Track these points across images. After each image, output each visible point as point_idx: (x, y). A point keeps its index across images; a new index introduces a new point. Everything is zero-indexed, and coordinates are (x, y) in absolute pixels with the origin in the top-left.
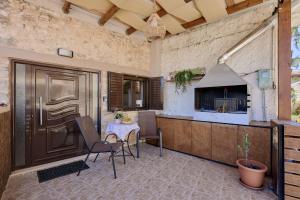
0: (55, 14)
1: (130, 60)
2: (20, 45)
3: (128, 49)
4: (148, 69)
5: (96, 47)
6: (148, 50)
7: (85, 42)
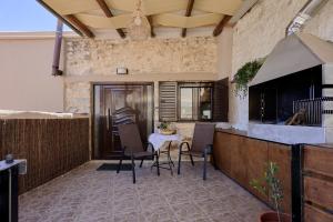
0: (116, 42)
1: (188, 64)
2: (96, 72)
3: (185, 52)
4: (214, 71)
5: (149, 60)
6: (215, 46)
7: (139, 58)
